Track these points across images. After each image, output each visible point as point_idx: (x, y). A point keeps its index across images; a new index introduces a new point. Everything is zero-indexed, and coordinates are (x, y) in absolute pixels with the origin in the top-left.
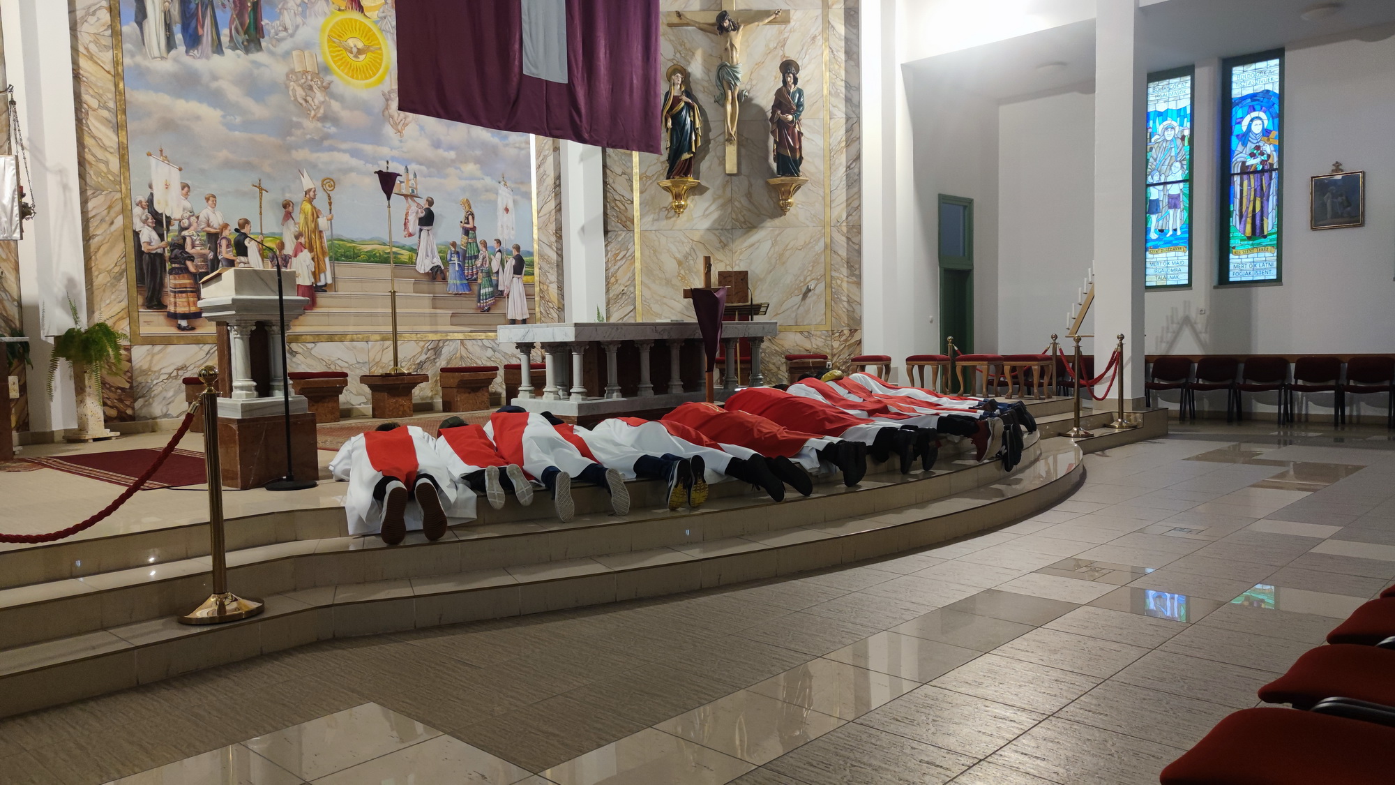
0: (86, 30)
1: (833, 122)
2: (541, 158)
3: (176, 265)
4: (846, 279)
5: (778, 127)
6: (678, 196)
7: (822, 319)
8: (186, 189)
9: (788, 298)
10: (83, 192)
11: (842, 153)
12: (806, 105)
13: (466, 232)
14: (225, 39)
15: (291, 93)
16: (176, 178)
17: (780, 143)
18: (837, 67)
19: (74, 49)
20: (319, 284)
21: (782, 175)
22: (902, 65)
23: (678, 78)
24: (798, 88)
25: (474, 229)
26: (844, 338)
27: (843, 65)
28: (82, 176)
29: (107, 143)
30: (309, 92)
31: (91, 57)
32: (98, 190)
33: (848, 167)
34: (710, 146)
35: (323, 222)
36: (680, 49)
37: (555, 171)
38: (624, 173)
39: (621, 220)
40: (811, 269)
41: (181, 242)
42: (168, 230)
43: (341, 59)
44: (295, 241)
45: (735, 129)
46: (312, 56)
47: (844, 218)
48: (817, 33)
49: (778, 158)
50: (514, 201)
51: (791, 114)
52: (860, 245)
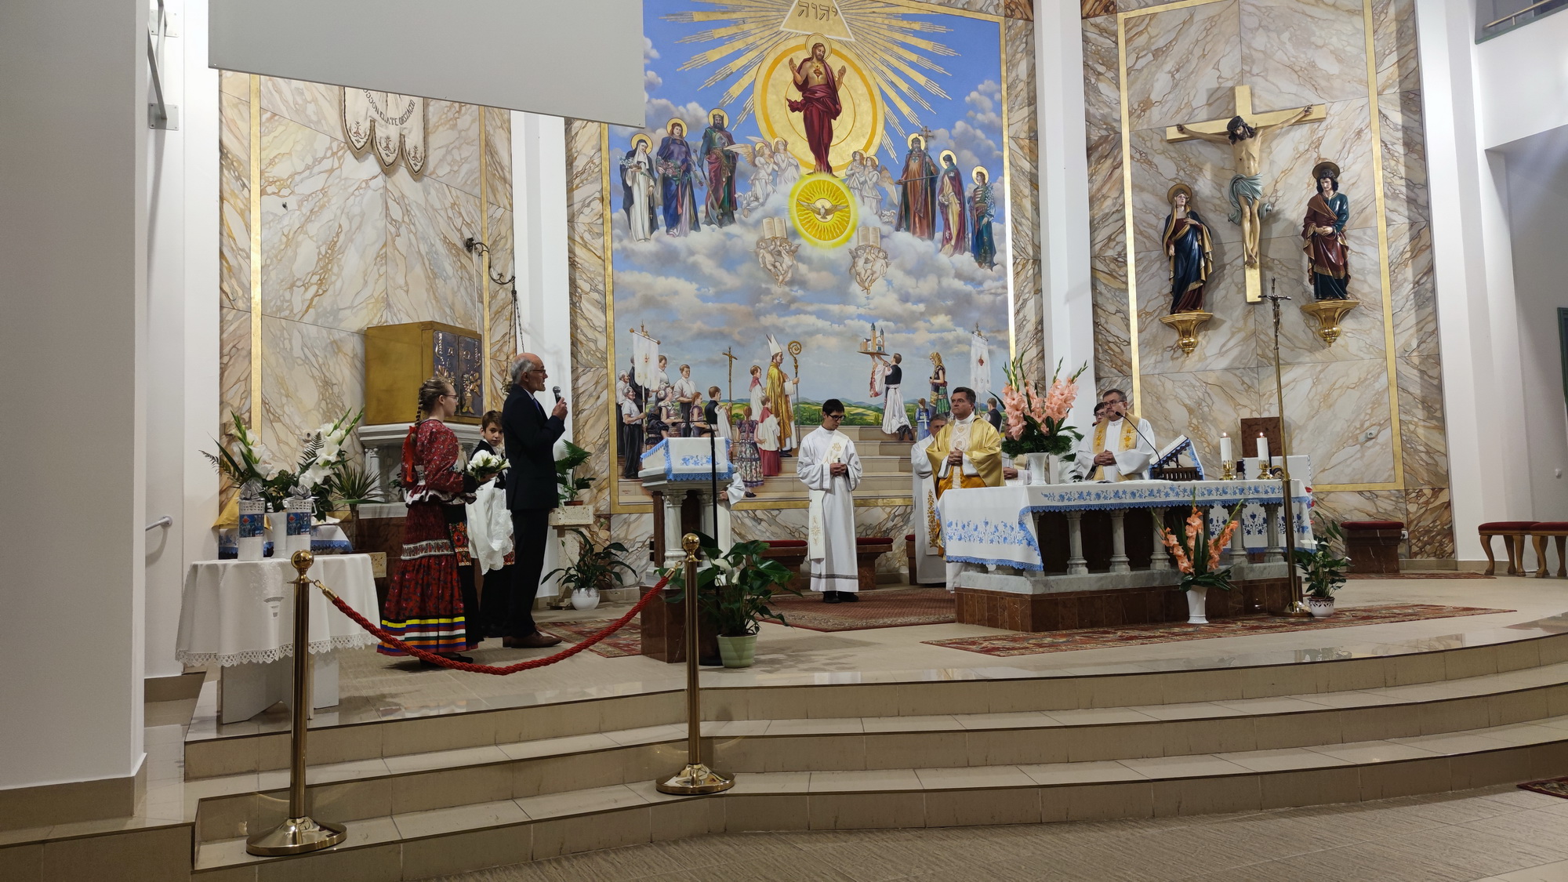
0: (582, 220)
1: (1391, 228)
2: (1020, 303)
3: (653, 435)
4: (1422, 423)
5: (1313, 241)
6: (1186, 333)
7: (1390, 476)
8: (663, 361)
9: (1338, 450)
10: (574, 370)
11: (1406, 266)
12: (1352, 212)
13: (936, 388)
14: (701, 215)
15: (760, 260)
16: (654, 351)
17: (1318, 259)
18: (1393, 163)
19: (571, 239)
20: (784, 449)
21: (1323, 298)
22: (1487, 151)
23: (1182, 200)
24: (1339, 195)
25: (945, 384)
26: (1423, 499)
27: (1402, 160)
28: (574, 355)
29: (597, 323)
30: (778, 258)
31: (585, 245)
32: (588, 367)
33: (1417, 283)
34: (1225, 272)
35: (789, 386)
36: (1183, 165)
37: (1036, 314)
38: (1117, 311)
39: (1116, 365)
40: (1369, 411)
41: (657, 412)
42: (646, 402)
43: (809, 222)
44: (762, 406)
45: (1256, 250)
46: (781, 221)
47: (1414, 345)
48: (1363, 126)
49: (1315, 278)
50: (990, 352)
51: (1330, 226)
52: (1440, 379)
